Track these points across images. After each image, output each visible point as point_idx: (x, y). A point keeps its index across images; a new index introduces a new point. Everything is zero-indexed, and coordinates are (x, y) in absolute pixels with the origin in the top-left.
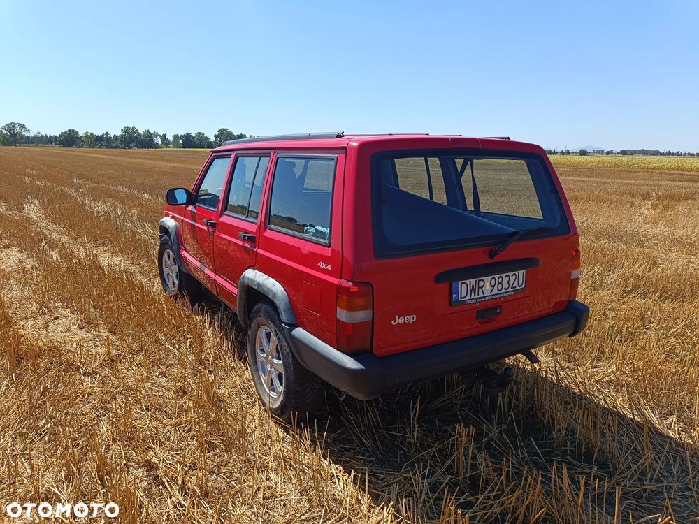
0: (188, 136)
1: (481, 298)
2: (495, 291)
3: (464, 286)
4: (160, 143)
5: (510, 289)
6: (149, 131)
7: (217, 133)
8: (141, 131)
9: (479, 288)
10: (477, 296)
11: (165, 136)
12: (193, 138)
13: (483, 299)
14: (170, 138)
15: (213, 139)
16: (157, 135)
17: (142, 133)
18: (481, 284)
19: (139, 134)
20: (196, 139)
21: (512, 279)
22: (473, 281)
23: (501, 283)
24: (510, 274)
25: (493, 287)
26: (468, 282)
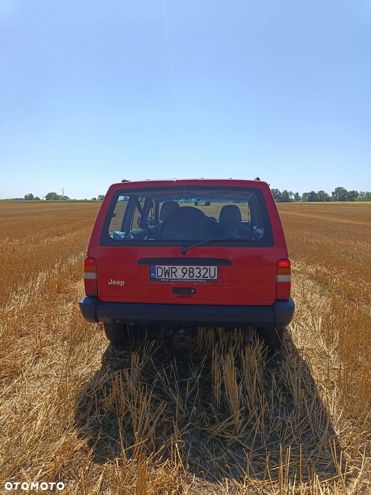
0: (313, 193)
1: (174, 279)
2: (187, 277)
3: (159, 269)
4: (293, 198)
5: (201, 278)
6: (286, 191)
7: (334, 191)
8: (281, 191)
9: (172, 272)
10: (170, 278)
11: (297, 194)
12: (316, 194)
13: (176, 280)
14: (301, 195)
15: (331, 195)
16: (291, 193)
17: (282, 192)
18: (174, 270)
19: (280, 193)
20: (318, 195)
21: (204, 271)
22: (167, 267)
23: (192, 272)
24: (202, 267)
25: (185, 274)
26: (163, 267)
